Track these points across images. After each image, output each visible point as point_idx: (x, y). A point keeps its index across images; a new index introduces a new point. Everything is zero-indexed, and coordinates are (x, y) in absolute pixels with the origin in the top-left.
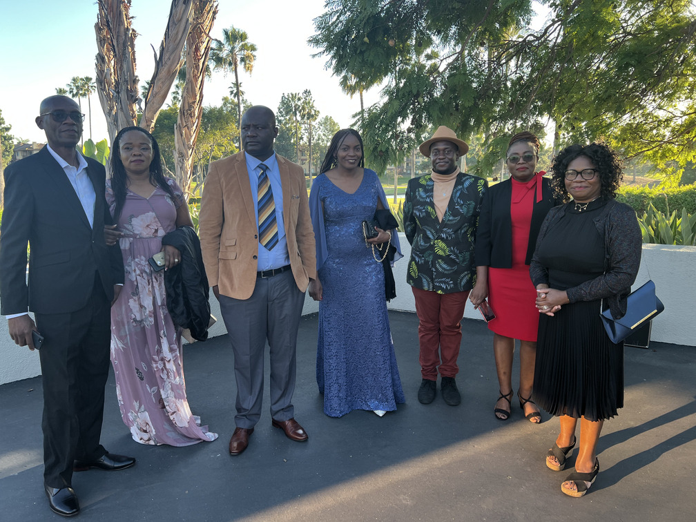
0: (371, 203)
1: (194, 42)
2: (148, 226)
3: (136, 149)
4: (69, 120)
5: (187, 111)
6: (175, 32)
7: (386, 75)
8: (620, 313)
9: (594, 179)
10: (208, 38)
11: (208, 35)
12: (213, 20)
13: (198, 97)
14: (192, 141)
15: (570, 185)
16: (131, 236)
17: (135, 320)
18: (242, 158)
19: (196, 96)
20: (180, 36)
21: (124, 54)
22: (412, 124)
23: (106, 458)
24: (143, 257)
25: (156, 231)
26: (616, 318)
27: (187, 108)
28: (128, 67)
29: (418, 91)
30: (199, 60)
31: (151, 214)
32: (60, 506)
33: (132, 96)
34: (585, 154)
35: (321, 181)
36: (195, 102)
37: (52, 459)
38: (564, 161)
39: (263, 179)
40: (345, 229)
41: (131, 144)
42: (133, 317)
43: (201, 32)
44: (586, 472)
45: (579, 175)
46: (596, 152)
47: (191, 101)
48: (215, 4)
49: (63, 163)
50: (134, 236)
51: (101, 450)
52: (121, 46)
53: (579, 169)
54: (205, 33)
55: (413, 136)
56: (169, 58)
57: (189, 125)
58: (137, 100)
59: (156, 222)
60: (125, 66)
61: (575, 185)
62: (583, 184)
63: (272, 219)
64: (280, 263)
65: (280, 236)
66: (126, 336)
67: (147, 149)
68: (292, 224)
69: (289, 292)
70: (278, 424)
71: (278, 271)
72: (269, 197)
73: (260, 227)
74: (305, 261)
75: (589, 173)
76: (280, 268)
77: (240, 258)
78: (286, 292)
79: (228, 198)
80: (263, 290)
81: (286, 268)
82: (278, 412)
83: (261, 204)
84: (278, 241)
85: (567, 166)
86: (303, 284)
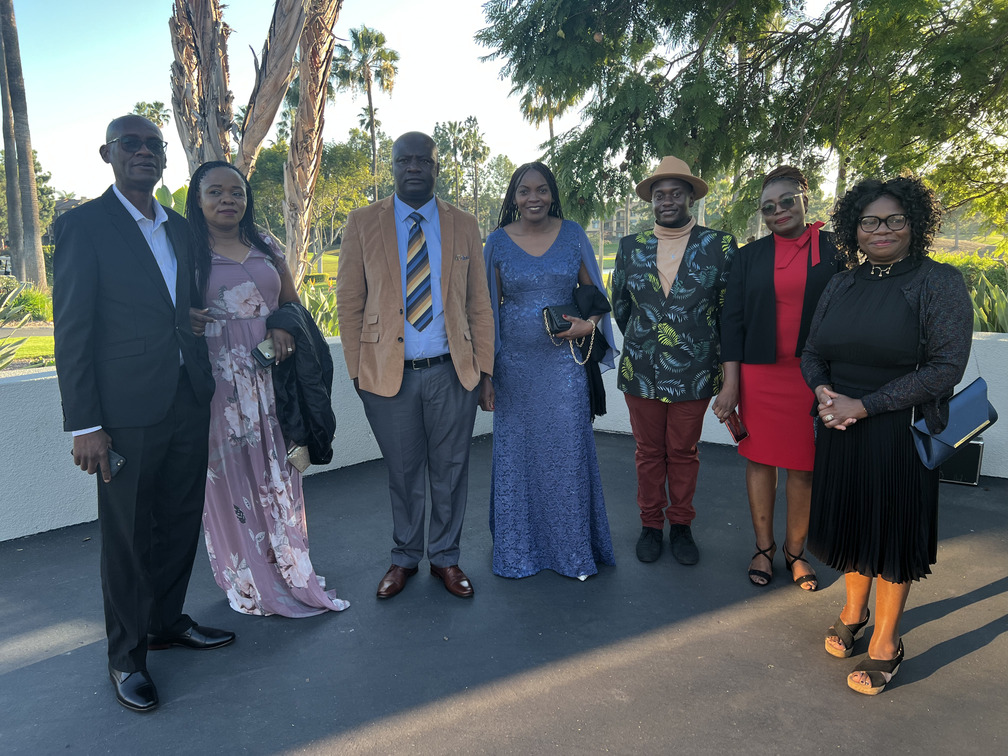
0: (564, 271)
1: (310, 43)
2: (246, 301)
3: (226, 194)
4: (145, 150)
5: (301, 143)
6: (284, 27)
7: (589, 85)
8: (939, 426)
9: (904, 230)
10: (331, 37)
11: (330, 33)
12: (337, 11)
13: (317, 124)
14: (308, 187)
15: (867, 239)
16: (223, 317)
17: (234, 437)
18: (389, 204)
19: (314, 121)
20: (291, 33)
21: (212, 59)
22: (628, 158)
23: (194, 631)
24: (242, 347)
25: (258, 308)
26: (934, 432)
27: (301, 138)
28: (218, 79)
29: (637, 109)
30: (318, 69)
31: (252, 285)
32: (131, 698)
33: (224, 121)
35: (498, 239)
36: (312, 130)
37: (117, 631)
38: (857, 205)
39: (416, 233)
40: (526, 309)
41: (220, 186)
42: (232, 432)
43: (321, 29)
44: (885, 659)
45: (883, 224)
46: (907, 189)
47: (307, 129)
49: (137, 215)
50: (228, 316)
51: (187, 621)
52: (208, 48)
53: (883, 215)
54: (327, 29)
55: (627, 174)
56: (276, 66)
57: (305, 164)
58: (230, 126)
59: (256, 295)
60: (213, 77)
61: (877, 238)
62: (890, 237)
63: (425, 289)
64: (438, 350)
65: (436, 312)
66: (221, 460)
67: (241, 194)
68: (454, 294)
69: (452, 390)
70: (437, 572)
71: (435, 361)
72: (422, 258)
73: (408, 299)
74: (478, 349)
75: (899, 221)
76: (438, 358)
77: (382, 341)
78: (448, 389)
79: (368, 259)
80: (415, 387)
81: (447, 357)
82: (436, 554)
83: (411, 268)
84: (431, 319)
85: (863, 211)
86: (470, 380)
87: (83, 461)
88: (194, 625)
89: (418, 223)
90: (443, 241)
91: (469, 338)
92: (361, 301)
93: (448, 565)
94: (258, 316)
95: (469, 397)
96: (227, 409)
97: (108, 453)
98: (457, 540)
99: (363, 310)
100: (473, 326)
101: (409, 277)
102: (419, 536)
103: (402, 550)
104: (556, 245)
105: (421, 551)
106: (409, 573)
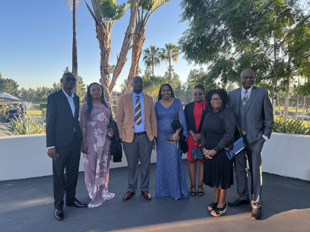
1: (134, 51)
2: (102, 117)
3: (96, 91)
5: (131, 77)
6: (124, 48)
9: (220, 101)
10: (140, 50)
11: (140, 49)
12: (143, 42)
13: (135, 72)
18: (131, 93)
19: (134, 71)
20: (126, 49)
21: (104, 57)
24: (100, 129)
25: (105, 119)
26: (230, 150)
28: (105, 62)
29: (221, 67)
30: (136, 58)
31: (103, 113)
32: (57, 216)
33: (106, 72)
34: (217, 92)
36: (134, 74)
37: (56, 199)
38: (210, 95)
39: (138, 100)
41: (95, 89)
43: (138, 47)
45: (216, 100)
46: (221, 92)
47: (132, 74)
48: (144, 36)
49: (67, 95)
50: (97, 121)
52: (103, 54)
53: (216, 98)
54: (139, 48)
55: (220, 86)
56: (122, 58)
58: (108, 73)
59: (105, 116)
61: (215, 103)
62: (218, 103)
63: (140, 114)
64: (142, 130)
65: (143, 121)
66: (90, 158)
67: (100, 90)
68: (147, 116)
69: (146, 141)
70: (143, 193)
71: (142, 133)
72: (139, 107)
73: (135, 117)
74: (153, 130)
75: (219, 99)
77: (128, 128)
78: (145, 141)
79: (125, 107)
80: (137, 140)
81: (145, 132)
82: (142, 188)
83: (136, 109)
84: (141, 122)
85: (211, 97)
86: (151, 138)
87: (50, 155)
88: (78, 201)
89: (138, 98)
90: (145, 103)
91: (151, 127)
92: (123, 118)
93: (145, 191)
94: (104, 121)
95: (151, 143)
96: (94, 144)
97: (56, 153)
98: (148, 184)
99: (123, 120)
100: (152, 125)
101: (136, 111)
102: (136, 183)
103: (131, 187)
104: (172, 105)
105: (136, 188)
106: (133, 194)
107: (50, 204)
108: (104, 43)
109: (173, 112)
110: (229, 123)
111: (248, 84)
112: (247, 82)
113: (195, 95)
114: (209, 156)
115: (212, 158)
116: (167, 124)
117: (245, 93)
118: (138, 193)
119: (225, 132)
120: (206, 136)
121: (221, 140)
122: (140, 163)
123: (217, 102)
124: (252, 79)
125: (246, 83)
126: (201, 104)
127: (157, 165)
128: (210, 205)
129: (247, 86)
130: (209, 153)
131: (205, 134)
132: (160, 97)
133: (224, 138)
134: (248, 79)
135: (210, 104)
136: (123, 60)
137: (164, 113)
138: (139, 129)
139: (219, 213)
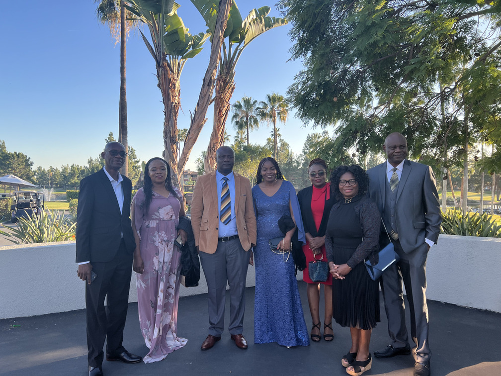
1: (218, 107)
2: (167, 213)
3: (158, 170)
4: (119, 156)
6: (202, 102)
8: (376, 262)
9: (354, 185)
10: (227, 105)
11: (227, 103)
12: (231, 93)
13: (220, 140)
14: (214, 167)
15: (342, 189)
18: (214, 173)
19: (218, 139)
21: (170, 117)
23: (125, 354)
25: (172, 216)
26: (373, 264)
27: (212, 146)
28: (171, 124)
29: (356, 129)
30: (221, 118)
31: (169, 207)
33: (173, 141)
34: (349, 171)
36: (218, 142)
37: (91, 349)
38: (338, 175)
39: (225, 185)
41: (156, 167)
42: (155, 268)
43: (223, 101)
45: (348, 183)
46: (355, 170)
47: (215, 142)
48: (233, 84)
50: (160, 219)
51: (122, 349)
52: (169, 112)
53: (347, 179)
54: (226, 101)
56: (198, 118)
57: (213, 157)
59: (171, 211)
61: (346, 188)
62: (351, 188)
63: (228, 208)
64: (232, 233)
65: (232, 217)
67: (164, 169)
68: (240, 211)
69: (238, 251)
70: (233, 337)
71: (231, 238)
72: (227, 195)
73: (221, 212)
74: (250, 233)
75: (353, 182)
76: (232, 236)
77: (209, 229)
78: (237, 251)
79: (205, 196)
80: (223, 249)
81: (237, 236)
82: (232, 329)
83: (222, 200)
84: (231, 220)
85: (340, 178)
86: (247, 246)
87: (81, 275)
88: (126, 352)
89: (226, 181)
90: (236, 189)
91: (246, 228)
92: (201, 213)
93: (238, 334)
94: (171, 220)
95: (246, 254)
96: (155, 258)
97: (91, 273)
98: (242, 322)
99: (201, 217)
100: (247, 224)
101: (222, 203)
102: (222, 321)
103: (213, 327)
104: (279, 191)
105: (222, 329)
106: (217, 339)
107: (80, 358)
108: (169, 94)
109: (282, 203)
110: (370, 220)
111: (398, 158)
112: (394, 153)
113: (313, 175)
114: (340, 274)
115: (344, 278)
116: (272, 222)
117: (392, 171)
118: (226, 339)
119: (363, 235)
120: (333, 242)
121: (358, 249)
122: (228, 287)
123: (349, 187)
124: (404, 150)
125: (394, 156)
126: (323, 189)
127: (256, 291)
128: (345, 357)
129: (397, 159)
130: (339, 270)
131: (332, 239)
132: (259, 178)
133: (362, 244)
134: (398, 150)
135: (337, 189)
136: (199, 122)
137: (267, 205)
138: (227, 230)
139: (360, 371)
